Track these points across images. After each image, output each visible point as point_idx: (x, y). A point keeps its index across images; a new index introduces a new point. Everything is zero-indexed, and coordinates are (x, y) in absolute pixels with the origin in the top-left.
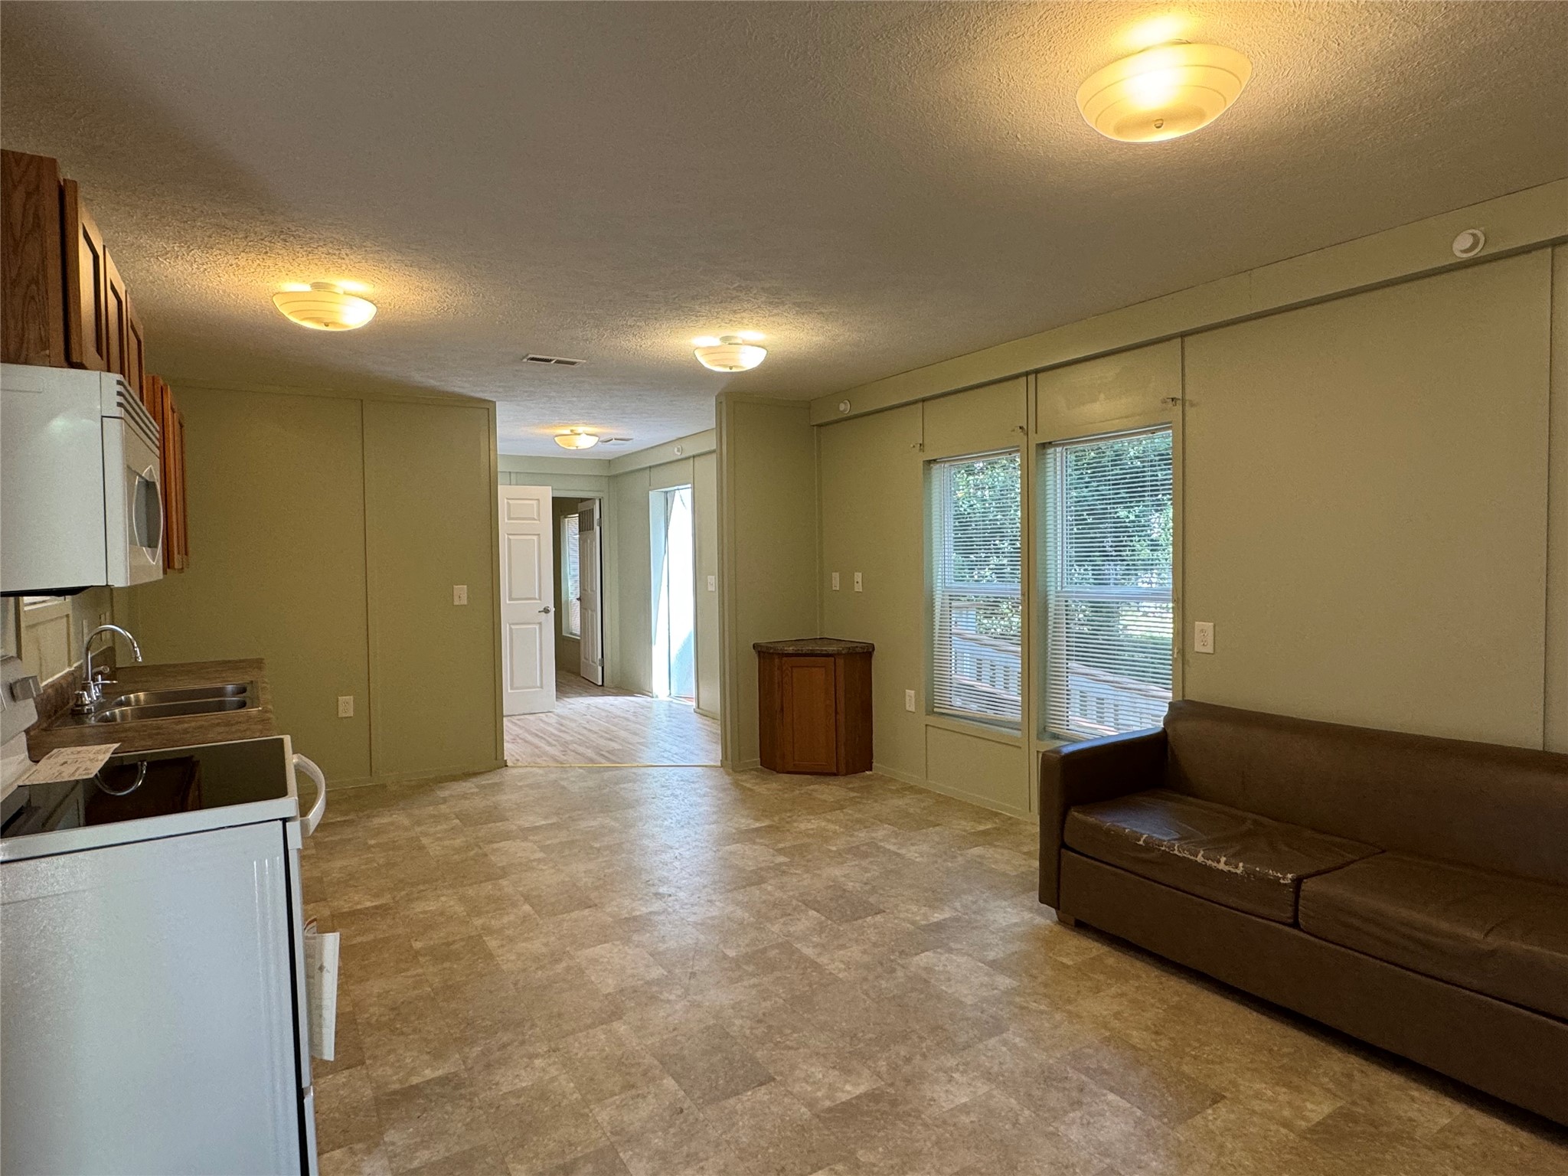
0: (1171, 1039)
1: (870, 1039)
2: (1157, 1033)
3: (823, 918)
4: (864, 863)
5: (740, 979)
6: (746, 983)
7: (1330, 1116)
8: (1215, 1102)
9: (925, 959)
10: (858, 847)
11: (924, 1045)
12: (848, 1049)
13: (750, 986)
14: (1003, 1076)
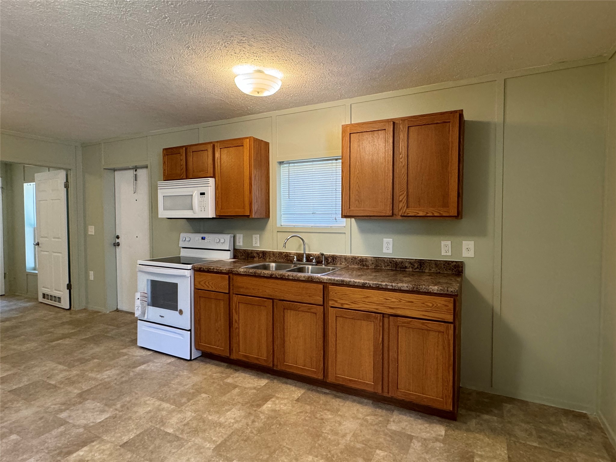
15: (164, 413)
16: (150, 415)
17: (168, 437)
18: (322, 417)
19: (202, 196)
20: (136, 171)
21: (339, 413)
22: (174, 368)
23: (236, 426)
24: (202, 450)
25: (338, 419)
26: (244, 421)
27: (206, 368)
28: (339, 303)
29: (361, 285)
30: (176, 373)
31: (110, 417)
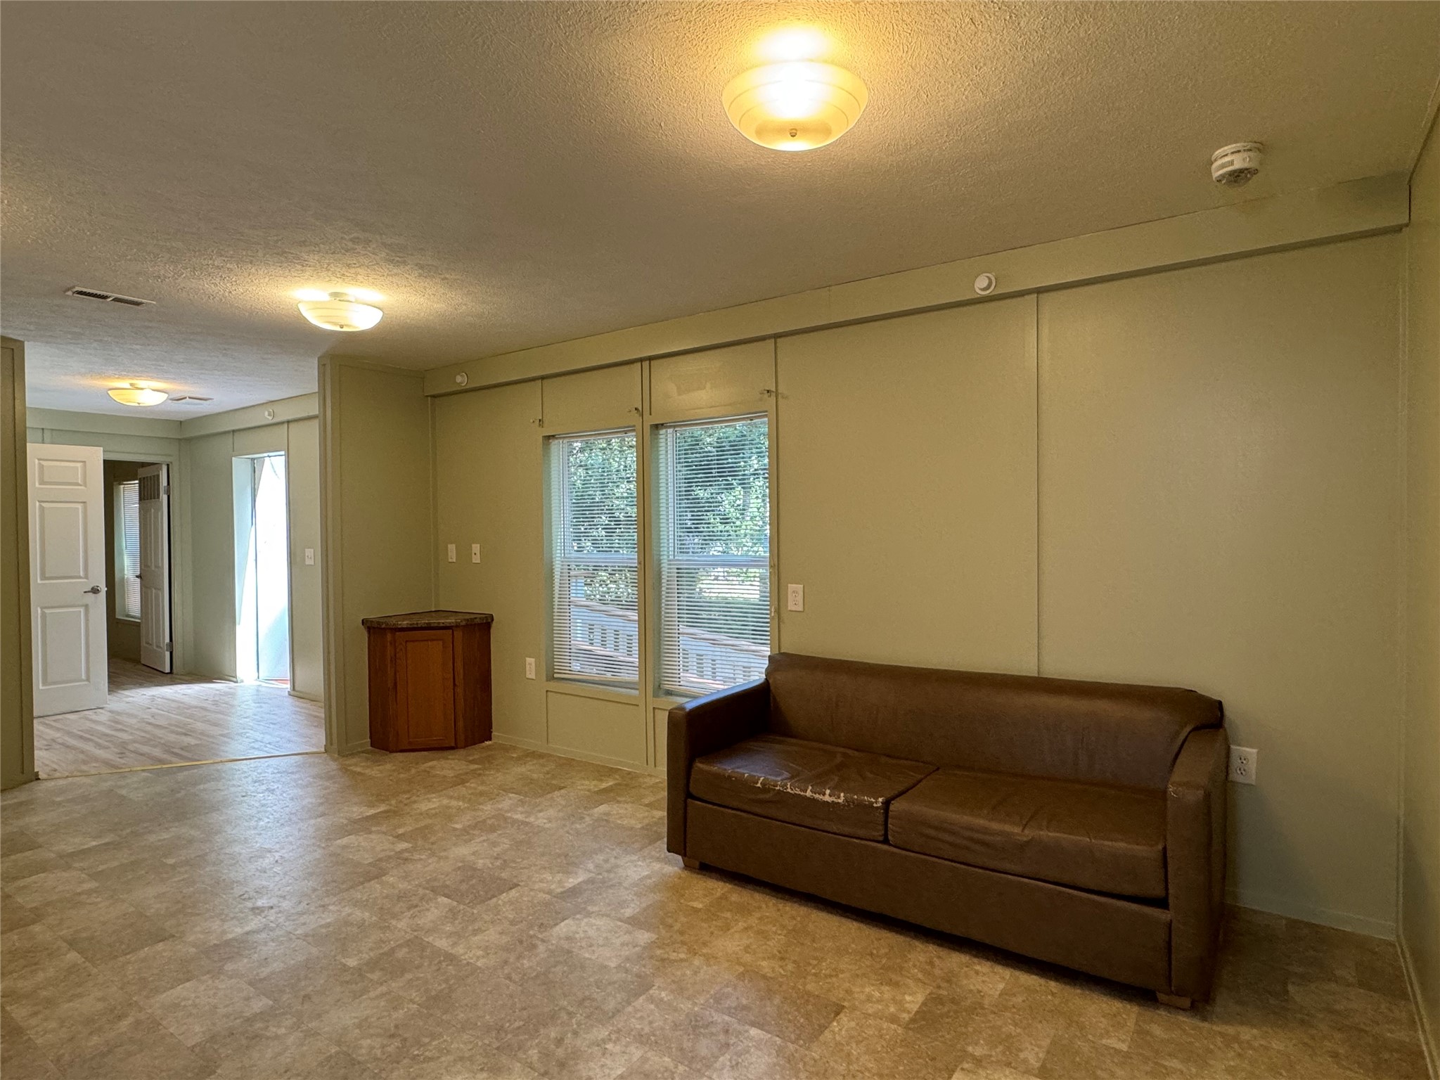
0: (794, 962)
1: (519, 1028)
2: (782, 959)
3: (455, 903)
4: (493, 836)
5: (365, 991)
6: (372, 994)
7: (924, 1004)
8: (837, 1014)
9: (563, 928)
10: (484, 821)
11: (574, 1021)
12: (496, 1044)
13: (377, 997)
14: (654, 1035)
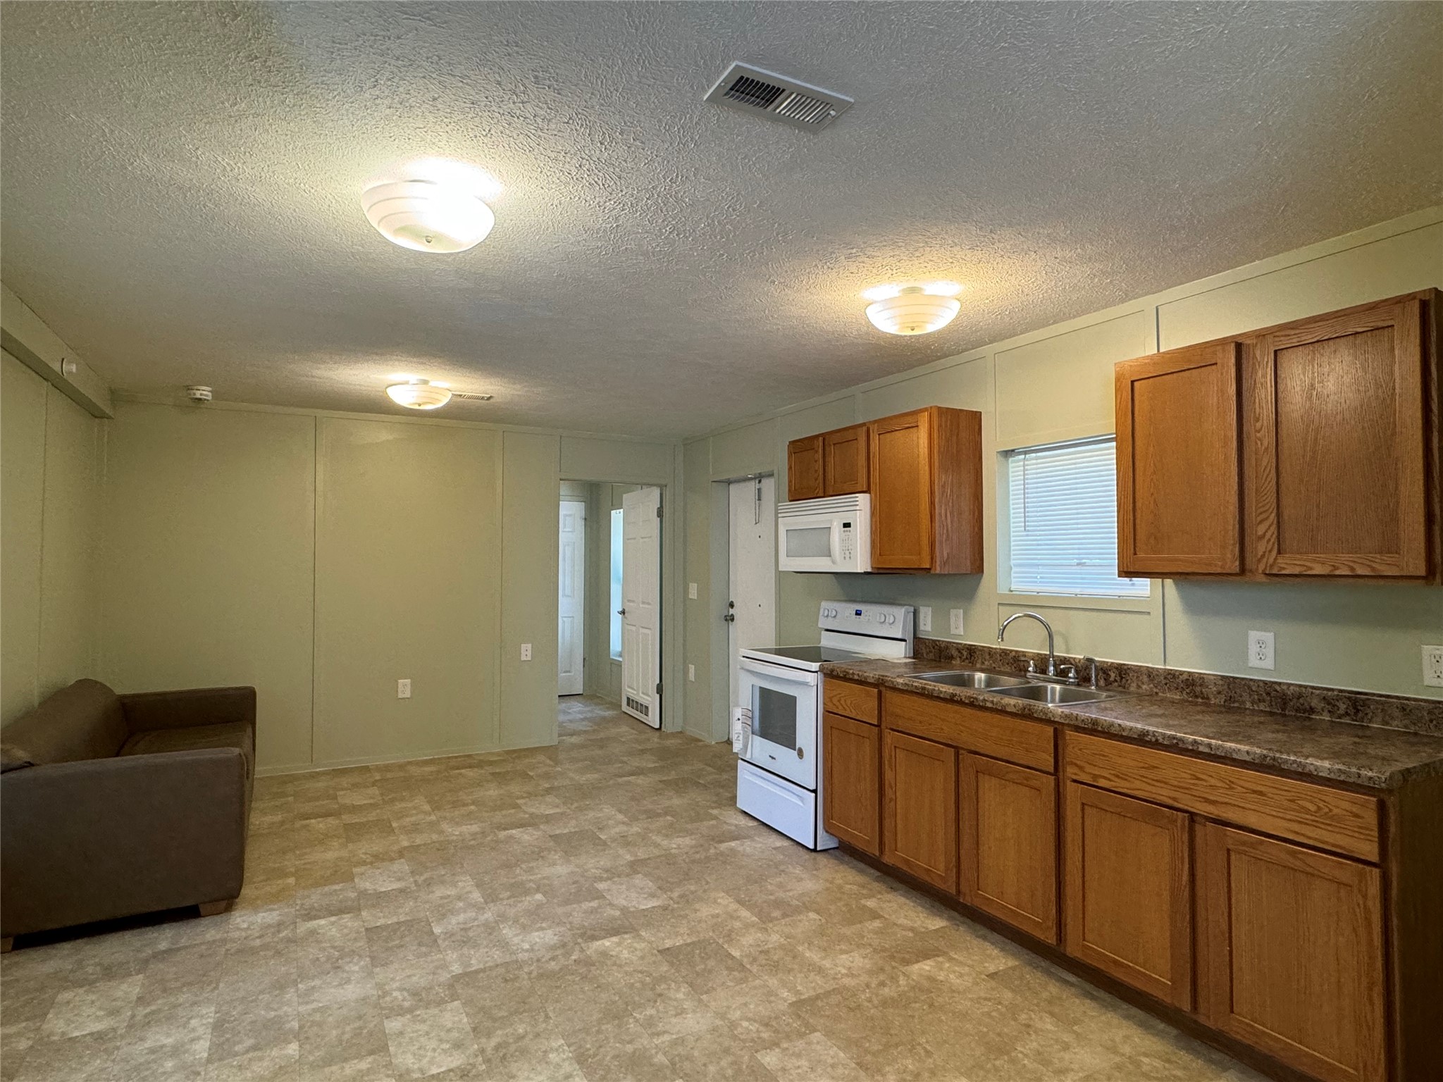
15: (737, 924)
16: (715, 920)
17: (730, 962)
18: (1032, 1023)
19: (846, 529)
20: (760, 482)
21: (1075, 1028)
22: (782, 857)
23: (847, 981)
24: (772, 998)
25: (1067, 1037)
26: (864, 978)
27: (837, 871)
28: (1090, 773)
29: (1136, 736)
30: (782, 867)
31: (659, 906)
